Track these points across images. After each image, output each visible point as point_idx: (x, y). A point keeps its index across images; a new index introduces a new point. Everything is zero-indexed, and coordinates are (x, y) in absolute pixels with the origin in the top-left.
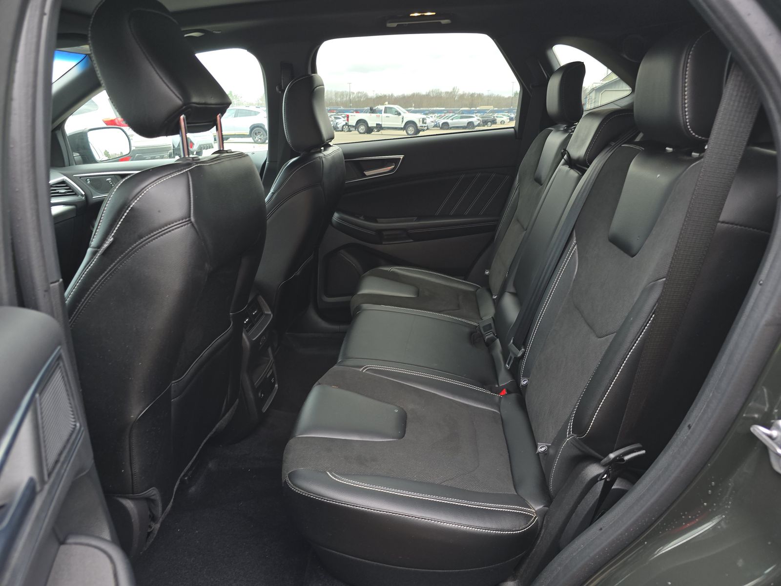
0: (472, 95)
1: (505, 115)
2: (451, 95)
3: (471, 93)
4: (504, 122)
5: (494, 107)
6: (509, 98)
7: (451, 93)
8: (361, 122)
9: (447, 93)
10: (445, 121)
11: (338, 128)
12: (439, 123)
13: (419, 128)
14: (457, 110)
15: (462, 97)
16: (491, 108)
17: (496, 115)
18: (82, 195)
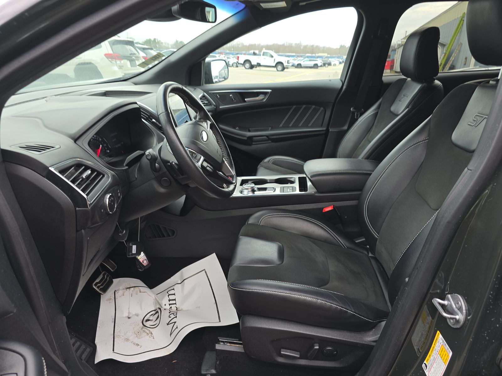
0: (312, 46)
1: (336, 60)
2: (298, 46)
3: (312, 45)
4: (336, 65)
5: (328, 54)
6: (337, 49)
7: (299, 44)
8: (247, 61)
9: (296, 44)
10: (299, 62)
11: (230, 65)
12: (295, 64)
13: (285, 66)
14: (303, 56)
15: (305, 47)
16: (326, 55)
17: (330, 59)
18: (214, 105)
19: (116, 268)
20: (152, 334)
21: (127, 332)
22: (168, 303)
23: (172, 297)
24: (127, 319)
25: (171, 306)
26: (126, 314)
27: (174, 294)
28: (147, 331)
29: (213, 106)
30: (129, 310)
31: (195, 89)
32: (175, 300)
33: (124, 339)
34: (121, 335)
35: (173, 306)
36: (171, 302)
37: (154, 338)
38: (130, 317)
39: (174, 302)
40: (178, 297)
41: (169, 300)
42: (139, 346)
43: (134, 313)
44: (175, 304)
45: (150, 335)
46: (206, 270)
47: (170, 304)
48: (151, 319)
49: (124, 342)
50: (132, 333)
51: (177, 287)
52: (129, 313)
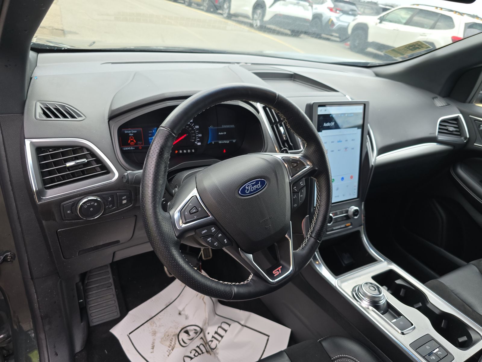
18: (466, 138)
19: (210, 258)
20: (172, 350)
21: (163, 326)
22: (212, 333)
23: (221, 331)
24: (178, 313)
25: (213, 339)
26: (180, 308)
27: (226, 331)
28: (173, 343)
29: (463, 138)
30: (185, 307)
31: (449, 105)
32: (222, 337)
33: (153, 330)
34: (156, 324)
35: (215, 342)
36: (216, 336)
37: (168, 356)
38: (181, 313)
39: (219, 338)
40: (227, 337)
41: (216, 333)
42: (152, 349)
43: (186, 313)
44: (219, 341)
45: (170, 349)
46: (270, 338)
47: (213, 337)
48: (190, 333)
49: (150, 333)
50: (165, 331)
51: (235, 326)
52: (184, 309)
